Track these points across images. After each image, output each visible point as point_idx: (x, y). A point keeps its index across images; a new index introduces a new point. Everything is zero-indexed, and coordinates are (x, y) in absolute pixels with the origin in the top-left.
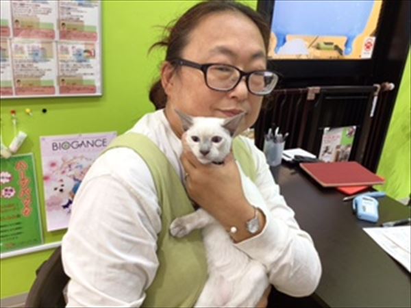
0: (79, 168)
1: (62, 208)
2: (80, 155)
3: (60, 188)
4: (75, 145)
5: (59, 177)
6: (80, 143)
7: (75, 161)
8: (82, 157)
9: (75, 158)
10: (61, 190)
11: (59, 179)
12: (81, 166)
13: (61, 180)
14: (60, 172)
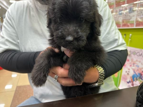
0: (137, 67)
1: (126, 82)
2: (139, 60)
3: (128, 72)
4: (138, 54)
5: (129, 67)
6: (140, 54)
7: (136, 62)
8: (140, 62)
9: (137, 61)
10: (128, 74)
11: (128, 68)
12: (138, 66)
13: (129, 69)
14: (129, 65)
